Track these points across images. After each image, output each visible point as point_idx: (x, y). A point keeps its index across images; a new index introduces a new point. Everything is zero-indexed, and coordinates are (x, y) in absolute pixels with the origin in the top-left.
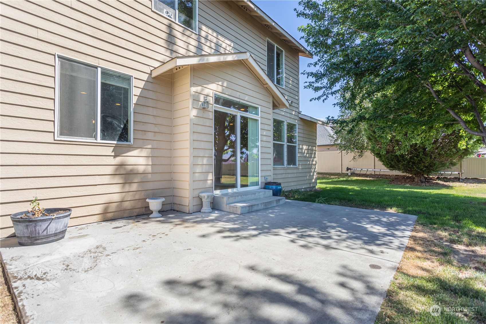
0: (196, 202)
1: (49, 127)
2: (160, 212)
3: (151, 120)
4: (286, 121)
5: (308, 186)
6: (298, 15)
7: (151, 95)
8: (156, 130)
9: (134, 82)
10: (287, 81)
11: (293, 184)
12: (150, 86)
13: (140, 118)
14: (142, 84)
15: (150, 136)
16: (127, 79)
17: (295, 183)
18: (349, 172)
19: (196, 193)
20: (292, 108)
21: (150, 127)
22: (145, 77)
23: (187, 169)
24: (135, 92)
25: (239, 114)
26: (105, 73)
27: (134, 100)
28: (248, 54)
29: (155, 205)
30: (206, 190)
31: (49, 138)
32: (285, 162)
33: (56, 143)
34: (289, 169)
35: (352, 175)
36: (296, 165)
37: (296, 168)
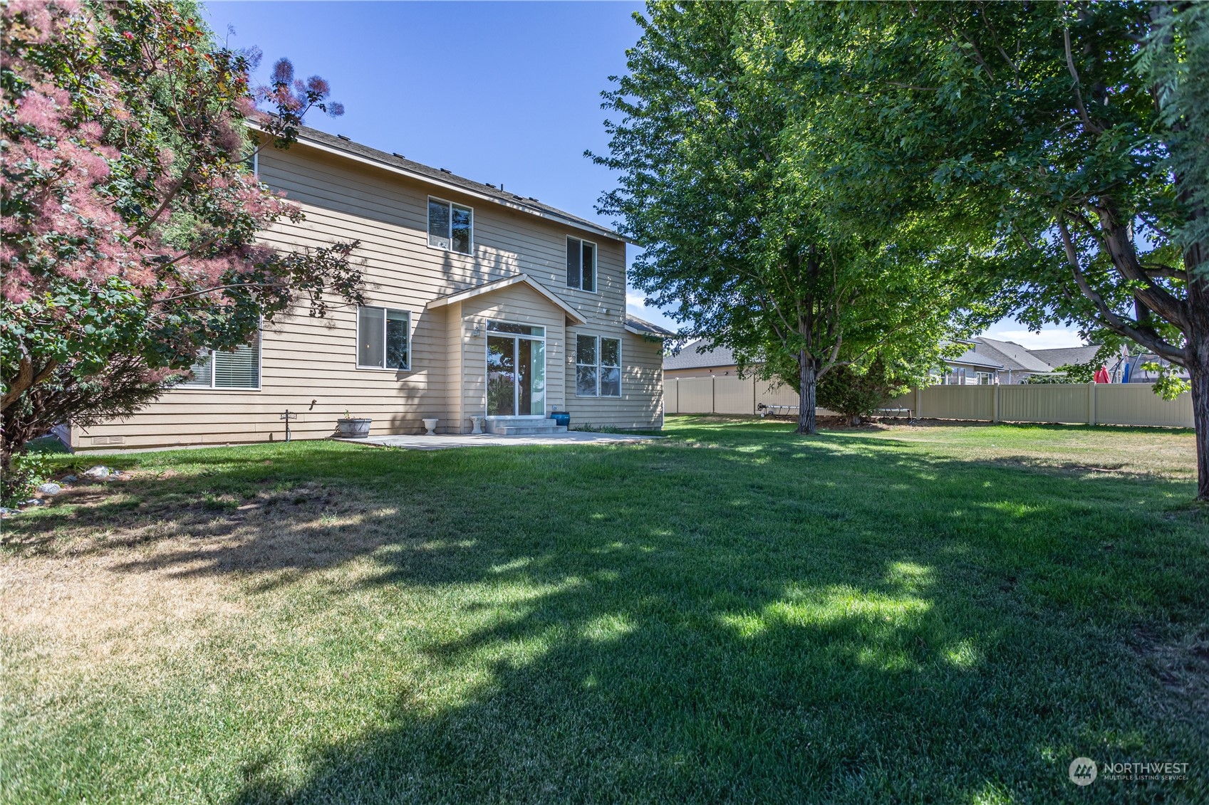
0: (467, 424)
1: (352, 359)
2: (434, 431)
3: (427, 348)
4: (599, 337)
5: (645, 425)
6: (598, 213)
7: (426, 325)
8: (431, 357)
9: (412, 316)
10: (602, 282)
11: (613, 420)
12: (426, 318)
13: (418, 348)
14: (418, 317)
15: (426, 363)
16: (407, 314)
17: (617, 420)
18: (762, 413)
19: (467, 416)
20: (610, 318)
21: (426, 355)
22: (421, 310)
23: (458, 393)
24: (413, 324)
25: (517, 337)
26: (390, 312)
27: (412, 332)
28: (525, 275)
29: (429, 424)
30: (478, 413)
31: (352, 367)
32: (598, 391)
33: (358, 371)
34: (603, 399)
35: (767, 416)
36: (618, 394)
37: (619, 400)
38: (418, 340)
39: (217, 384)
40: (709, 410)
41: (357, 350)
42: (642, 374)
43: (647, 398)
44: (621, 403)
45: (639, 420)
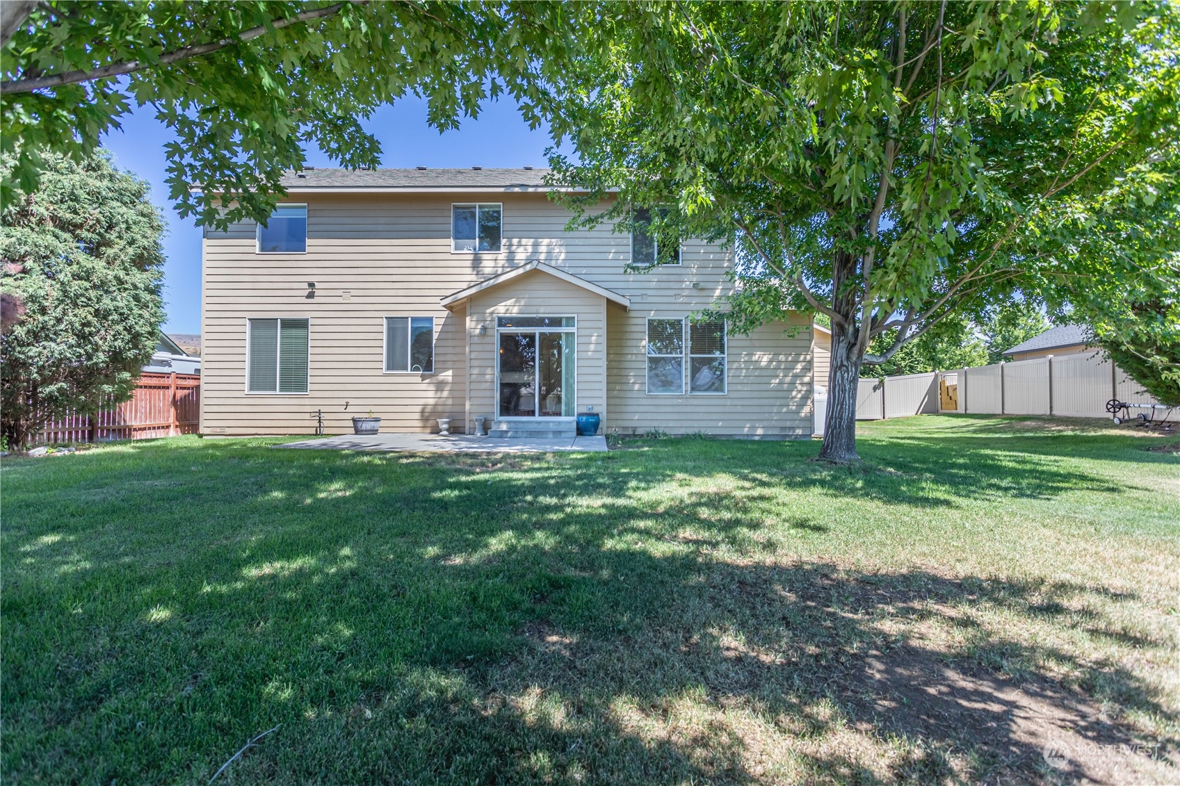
0: (472, 425)
1: (380, 365)
4: (686, 320)
9: (435, 322)
11: (712, 424)
12: (450, 322)
13: (441, 350)
14: (442, 321)
15: (450, 364)
16: (430, 319)
17: (721, 424)
19: (473, 416)
21: (450, 357)
22: (445, 314)
24: (437, 329)
25: (538, 331)
26: (414, 319)
27: (436, 336)
30: (486, 414)
31: (379, 373)
32: (685, 387)
34: (694, 397)
35: (1125, 423)
36: (722, 390)
37: (724, 397)
38: (442, 343)
39: (281, 390)
40: (1043, 410)
41: (384, 358)
42: (770, 361)
43: (780, 394)
44: (729, 402)
45: (765, 423)
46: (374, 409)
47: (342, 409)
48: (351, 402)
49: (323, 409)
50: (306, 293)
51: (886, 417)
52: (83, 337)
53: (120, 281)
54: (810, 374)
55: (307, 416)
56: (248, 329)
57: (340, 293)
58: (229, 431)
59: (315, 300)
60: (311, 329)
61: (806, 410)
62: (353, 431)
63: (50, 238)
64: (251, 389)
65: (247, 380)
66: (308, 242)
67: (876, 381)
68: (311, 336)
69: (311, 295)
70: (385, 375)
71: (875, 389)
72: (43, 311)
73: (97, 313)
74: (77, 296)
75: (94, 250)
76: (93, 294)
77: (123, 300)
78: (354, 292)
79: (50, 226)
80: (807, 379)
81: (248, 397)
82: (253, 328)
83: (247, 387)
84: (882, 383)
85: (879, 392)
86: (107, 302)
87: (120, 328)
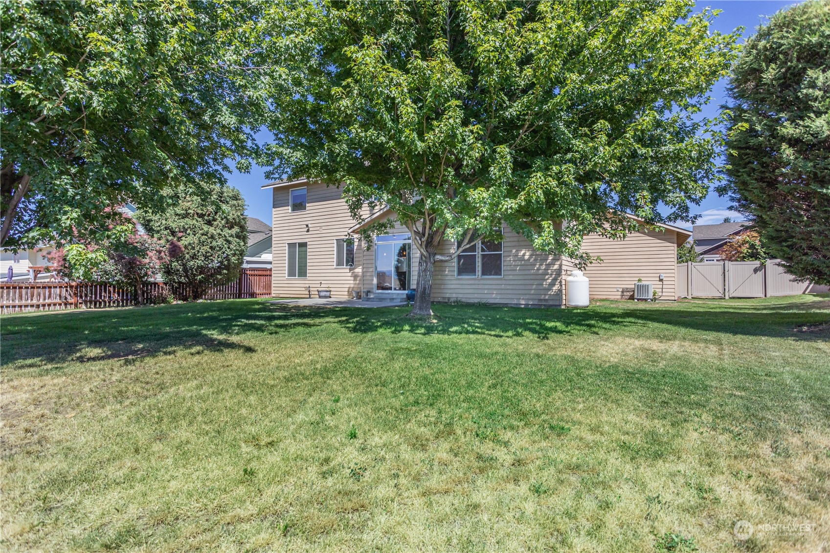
1: (334, 264)
5: (536, 302)
11: (494, 296)
13: (358, 255)
15: (361, 262)
17: (499, 296)
19: (365, 290)
21: (360, 259)
25: (394, 243)
30: (371, 289)
31: (333, 267)
32: (478, 273)
34: (484, 279)
36: (501, 275)
37: (501, 279)
38: (358, 251)
39: (298, 277)
41: (335, 260)
42: (531, 256)
43: (538, 277)
44: (504, 282)
45: (527, 297)
46: (330, 286)
47: (319, 286)
48: (323, 282)
49: (311, 286)
50: (306, 229)
51: (768, 295)
52: (206, 257)
53: (220, 234)
54: (558, 263)
55: (304, 289)
56: (287, 248)
57: (318, 228)
58: (281, 296)
59: (310, 233)
60: (308, 247)
61: (556, 288)
62: (318, 296)
63: (194, 221)
64: (289, 276)
65: (286, 272)
66: (307, 205)
67: (757, 263)
68: (308, 250)
69: (308, 231)
70: (336, 269)
71: (756, 271)
72: (193, 248)
73: (211, 248)
74: (204, 242)
75: (209, 223)
76: (209, 240)
77: (220, 242)
78: (324, 228)
79: (196, 217)
80: (556, 267)
81: (287, 280)
82: (289, 248)
83: (286, 275)
84: (763, 266)
85: (760, 274)
86: (214, 243)
87: (220, 253)
